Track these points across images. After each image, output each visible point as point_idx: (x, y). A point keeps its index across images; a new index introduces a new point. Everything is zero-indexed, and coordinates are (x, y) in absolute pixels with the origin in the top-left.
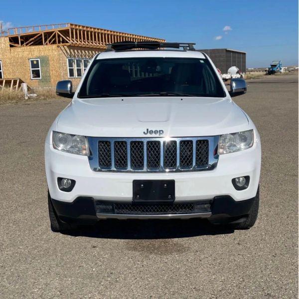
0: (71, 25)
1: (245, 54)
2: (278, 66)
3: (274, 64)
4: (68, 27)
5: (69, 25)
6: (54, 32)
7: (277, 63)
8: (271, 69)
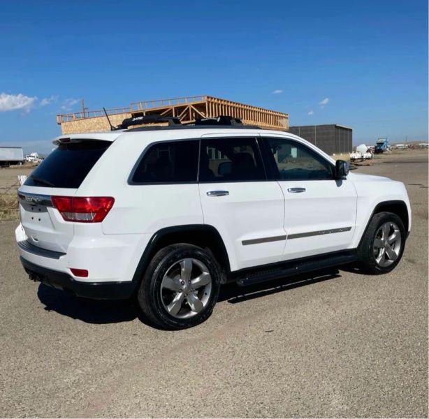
0: (208, 97)
1: (351, 130)
2: (385, 144)
3: (380, 141)
4: (203, 100)
5: (206, 98)
6: (186, 106)
7: (384, 140)
8: (378, 148)
